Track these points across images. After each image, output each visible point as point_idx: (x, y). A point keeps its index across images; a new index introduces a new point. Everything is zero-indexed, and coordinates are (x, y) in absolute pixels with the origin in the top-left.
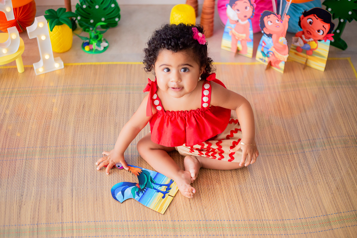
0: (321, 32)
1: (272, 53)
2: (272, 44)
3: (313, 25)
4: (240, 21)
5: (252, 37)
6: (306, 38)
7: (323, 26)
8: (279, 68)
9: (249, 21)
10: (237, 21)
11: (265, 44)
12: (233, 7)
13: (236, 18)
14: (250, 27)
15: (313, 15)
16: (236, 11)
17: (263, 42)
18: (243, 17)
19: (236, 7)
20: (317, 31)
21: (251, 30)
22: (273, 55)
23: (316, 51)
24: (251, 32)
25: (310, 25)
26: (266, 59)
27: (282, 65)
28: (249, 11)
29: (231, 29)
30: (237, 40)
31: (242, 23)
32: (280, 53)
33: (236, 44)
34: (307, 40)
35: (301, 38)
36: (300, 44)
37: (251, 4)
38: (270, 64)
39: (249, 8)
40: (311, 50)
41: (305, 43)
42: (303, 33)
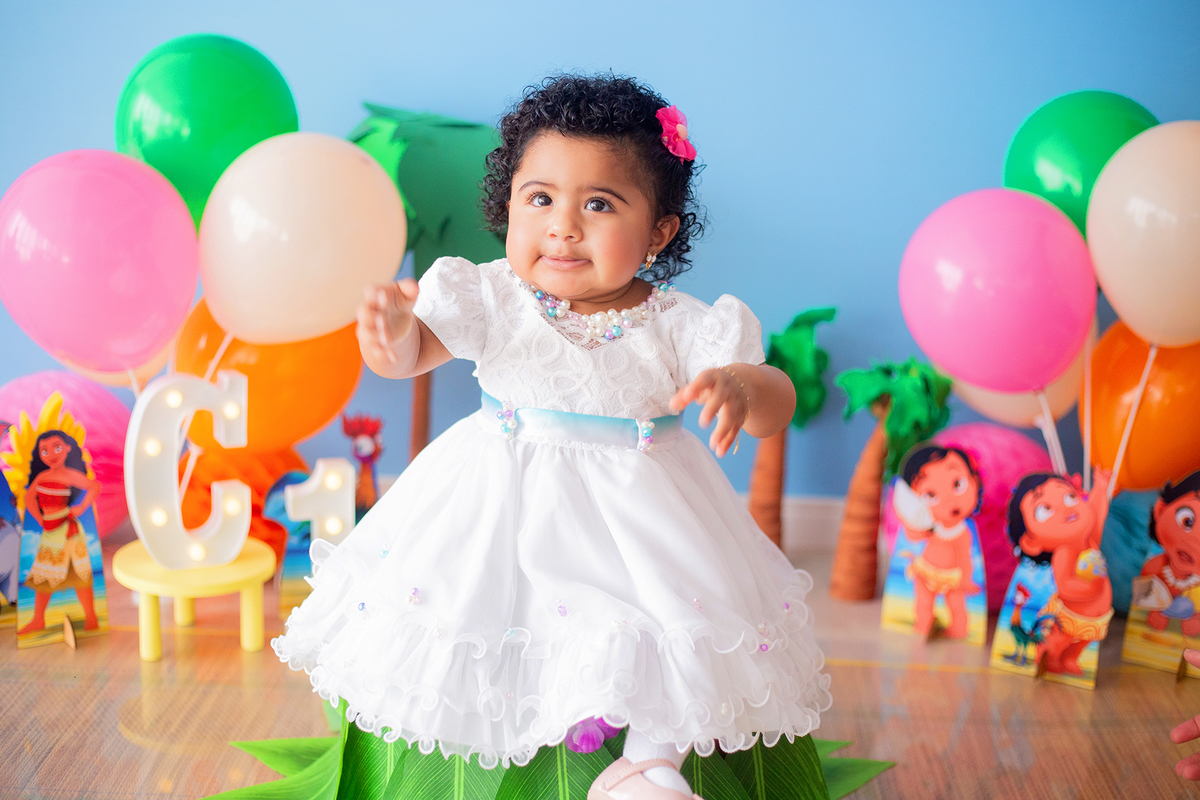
1: (1050, 623)
2: (1052, 588)
3: (1195, 528)
4: (939, 530)
5: (980, 577)
8: (1079, 673)
9: (969, 525)
10: (928, 532)
11: (1026, 594)
12: (913, 484)
13: (926, 522)
14: (973, 546)
15: (1194, 494)
16: (927, 498)
17: (1021, 589)
19: (925, 485)
21: (976, 555)
22: (1056, 628)
25: (1188, 530)
26: (1031, 651)
27: (1089, 659)
28: (966, 493)
29: (912, 559)
30: (933, 595)
31: (945, 534)
32: (1080, 613)
33: (931, 607)
34: (1180, 585)
35: (1162, 578)
36: (1160, 599)
37: (974, 472)
38: (1045, 665)
39: (964, 484)
40: (1197, 616)
41: (1175, 594)
42: (1167, 560)
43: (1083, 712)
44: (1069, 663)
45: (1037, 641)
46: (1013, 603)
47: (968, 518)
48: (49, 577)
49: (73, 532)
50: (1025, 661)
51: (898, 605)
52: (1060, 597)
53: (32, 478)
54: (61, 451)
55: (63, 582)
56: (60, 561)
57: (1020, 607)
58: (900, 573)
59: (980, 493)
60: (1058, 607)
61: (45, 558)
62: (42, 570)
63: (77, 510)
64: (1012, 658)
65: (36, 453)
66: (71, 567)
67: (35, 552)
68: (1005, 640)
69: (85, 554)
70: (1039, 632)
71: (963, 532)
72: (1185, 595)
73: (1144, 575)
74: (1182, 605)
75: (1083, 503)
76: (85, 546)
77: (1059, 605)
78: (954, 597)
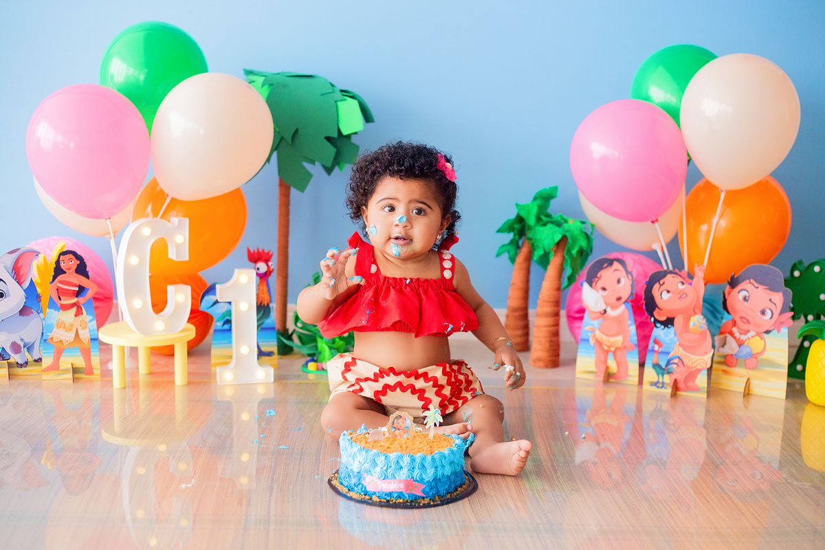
0: (769, 313)
1: (676, 361)
2: (676, 340)
3: (749, 301)
4: (609, 310)
5: (635, 339)
6: (741, 334)
7: (770, 300)
8: (697, 389)
9: (626, 307)
10: (603, 312)
11: (660, 346)
12: (594, 284)
14: (629, 319)
15: (748, 281)
16: (600, 291)
17: (656, 342)
18: (613, 300)
19: (600, 284)
20: (759, 314)
21: (631, 325)
22: (680, 364)
24: (633, 329)
25: (746, 303)
26: (667, 379)
27: (701, 380)
28: (625, 288)
29: (593, 331)
30: (607, 352)
31: (612, 313)
32: (694, 354)
33: (605, 362)
34: (743, 337)
35: (732, 334)
36: (731, 347)
37: (628, 272)
38: (676, 387)
39: (623, 280)
40: (754, 356)
41: (740, 344)
42: (734, 323)
43: (700, 415)
44: (690, 384)
46: (653, 350)
47: (626, 302)
48: (63, 338)
49: (78, 313)
50: (663, 385)
51: (586, 362)
52: (680, 345)
53: (55, 278)
54: (74, 263)
55: (72, 342)
56: (71, 330)
57: (657, 352)
59: (632, 286)
60: (680, 351)
61: (60, 327)
62: (58, 334)
63: (81, 300)
64: (655, 384)
65: (58, 262)
66: (77, 334)
67: (55, 323)
68: (650, 374)
69: (86, 327)
70: (670, 366)
71: (623, 311)
72: (746, 343)
73: (721, 333)
74: (745, 350)
75: (689, 286)
76: (86, 324)
77: (681, 349)
78: (619, 352)
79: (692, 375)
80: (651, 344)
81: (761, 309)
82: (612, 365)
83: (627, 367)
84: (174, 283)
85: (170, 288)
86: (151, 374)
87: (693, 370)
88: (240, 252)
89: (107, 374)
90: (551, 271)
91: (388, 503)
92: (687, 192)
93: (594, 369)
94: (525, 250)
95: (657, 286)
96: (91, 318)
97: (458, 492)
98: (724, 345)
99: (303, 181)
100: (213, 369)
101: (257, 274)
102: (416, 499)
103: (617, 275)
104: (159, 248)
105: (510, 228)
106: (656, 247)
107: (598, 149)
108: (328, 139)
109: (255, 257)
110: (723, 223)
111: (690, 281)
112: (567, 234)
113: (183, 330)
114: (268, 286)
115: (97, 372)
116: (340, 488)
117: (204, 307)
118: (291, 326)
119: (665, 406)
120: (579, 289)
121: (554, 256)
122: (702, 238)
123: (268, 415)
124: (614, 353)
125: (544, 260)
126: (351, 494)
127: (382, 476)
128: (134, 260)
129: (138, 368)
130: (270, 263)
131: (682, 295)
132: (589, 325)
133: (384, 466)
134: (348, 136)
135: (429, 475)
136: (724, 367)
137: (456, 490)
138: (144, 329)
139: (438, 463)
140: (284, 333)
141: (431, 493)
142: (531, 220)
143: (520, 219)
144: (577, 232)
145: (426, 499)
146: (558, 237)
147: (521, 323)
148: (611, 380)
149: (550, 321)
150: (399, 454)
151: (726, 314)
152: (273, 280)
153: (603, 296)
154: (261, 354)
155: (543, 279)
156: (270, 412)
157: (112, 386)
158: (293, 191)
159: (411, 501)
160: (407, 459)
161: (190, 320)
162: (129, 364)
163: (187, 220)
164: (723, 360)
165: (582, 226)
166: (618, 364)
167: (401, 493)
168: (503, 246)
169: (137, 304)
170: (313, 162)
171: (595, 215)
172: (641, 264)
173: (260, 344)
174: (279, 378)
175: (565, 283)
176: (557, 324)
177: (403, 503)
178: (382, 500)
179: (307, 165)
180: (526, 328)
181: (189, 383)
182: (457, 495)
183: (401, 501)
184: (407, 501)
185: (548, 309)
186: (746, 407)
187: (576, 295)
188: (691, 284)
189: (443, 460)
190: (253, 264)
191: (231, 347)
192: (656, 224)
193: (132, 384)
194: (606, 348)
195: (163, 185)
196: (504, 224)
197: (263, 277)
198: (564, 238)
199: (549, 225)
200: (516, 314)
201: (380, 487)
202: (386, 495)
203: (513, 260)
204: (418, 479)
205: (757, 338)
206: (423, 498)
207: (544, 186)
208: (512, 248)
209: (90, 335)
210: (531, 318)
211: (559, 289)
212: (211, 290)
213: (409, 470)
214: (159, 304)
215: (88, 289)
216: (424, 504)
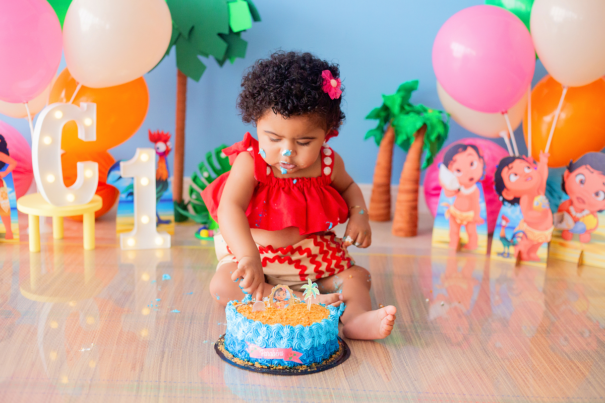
0: (602, 195)
1: (521, 235)
2: (521, 216)
3: (585, 184)
4: (463, 190)
5: (484, 214)
6: (577, 212)
7: (603, 183)
8: (538, 260)
9: (478, 187)
10: (457, 191)
11: (507, 221)
12: (449, 166)
13: (456, 186)
14: (480, 197)
15: (584, 166)
16: (456, 173)
17: (504, 218)
18: (466, 180)
19: (455, 166)
20: (593, 195)
21: (482, 202)
22: (524, 238)
23: (597, 232)
24: (483, 206)
25: (582, 186)
26: (512, 250)
27: (542, 252)
28: (478, 170)
29: (448, 207)
30: (459, 226)
31: (465, 191)
32: (537, 229)
33: (458, 234)
34: (579, 215)
35: (569, 212)
36: (568, 223)
37: (480, 157)
38: (520, 258)
39: (476, 164)
40: (588, 232)
41: (576, 220)
42: (571, 203)
43: (540, 281)
44: (532, 255)
45: (514, 245)
46: (501, 225)
47: (478, 182)
49: (1, 185)
50: (509, 255)
51: (441, 233)
52: (525, 221)
57: (504, 227)
58: (442, 215)
59: (484, 169)
60: (524, 227)
63: (2, 174)
64: (502, 254)
68: (497, 245)
69: (6, 198)
70: (515, 240)
71: (475, 189)
72: (581, 221)
73: (560, 211)
74: (580, 227)
75: (534, 171)
76: (6, 194)
77: (525, 225)
78: (470, 226)
79: (534, 247)
80: (499, 220)
81: (595, 190)
82: (464, 236)
83: (476, 238)
84: (84, 158)
85: (80, 165)
86: (64, 238)
87: (535, 243)
88: (142, 133)
89: (24, 238)
90: (412, 154)
91: (269, 369)
92: (532, 87)
93: (447, 239)
94: (389, 135)
95: (505, 170)
96: (10, 189)
97: (332, 359)
98: (561, 220)
99: (198, 71)
100: (118, 235)
101: (157, 153)
102: (294, 366)
103: (470, 158)
104: (70, 130)
105: (376, 115)
106: (504, 135)
107: (459, 49)
108: (221, 35)
109: (156, 138)
110: (563, 116)
111: (534, 166)
112: (428, 123)
113: (92, 202)
114: (166, 163)
115: (16, 237)
116: (226, 353)
117: (110, 180)
118: (186, 197)
119: (510, 273)
120: (436, 169)
121: (416, 140)
122: (544, 128)
123: (163, 279)
124: (466, 226)
125: (406, 145)
126: (235, 360)
127: (264, 345)
128: (47, 140)
129: (52, 233)
130: (169, 143)
131: (528, 178)
132: (445, 202)
133: (266, 336)
134: (238, 34)
135: (307, 344)
136: (561, 241)
137: (331, 357)
138: (56, 200)
139: (315, 334)
140: (181, 204)
141: (308, 361)
142: (396, 109)
143: (386, 108)
144: (435, 121)
145: (303, 366)
146: (419, 125)
147: (384, 197)
148: (463, 249)
149: (409, 197)
150: (280, 325)
151: (564, 195)
152: (172, 158)
153: (459, 178)
154: (160, 222)
155: (404, 160)
156: (165, 277)
157: (28, 250)
158: (190, 81)
159: (290, 368)
160: (286, 331)
161: (97, 192)
162: (43, 229)
163: (94, 106)
164: (559, 234)
165: (440, 115)
166: (470, 236)
167: (281, 360)
168: (371, 131)
169: (50, 178)
170: (206, 55)
171: (451, 105)
172: (490, 149)
173: (160, 214)
174: (175, 244)
175: (424, 164)
176: (416, 200)
177: (283, 369)
178: (264, 367)
179: (202, 58)
180: (388, 202)
181: (97, 248)
182: (332, 361)
183: (281, 367)
184: (286, 368)
185: (409, 186)
186: (579, 275)
187: (434, 175)
188: (536, 168)
189: (320, 330)
190: (153, 144)
191: (133, 216)
192: (506, 116)
193: (47, 249)
194: (459, 221)
195: (74, 74)
196: (373, 111)
197: (162, 155)
198: (425, 126)
199: (412, 114)
200: (381, 189)
201: (262, 354)
202: (267, 362)
203: (378, 143)
204: (296, 348)
205: (591, 217)
206: (301, 365)
207: (407, 80)
208: (378, 133)
209: (11, 205)
210: (394, 193)
211: (418, 169)
212: (116, 166)
213: (288, 340)
214: (70, 178)
215: (8, 165)
216: (301, 371)
